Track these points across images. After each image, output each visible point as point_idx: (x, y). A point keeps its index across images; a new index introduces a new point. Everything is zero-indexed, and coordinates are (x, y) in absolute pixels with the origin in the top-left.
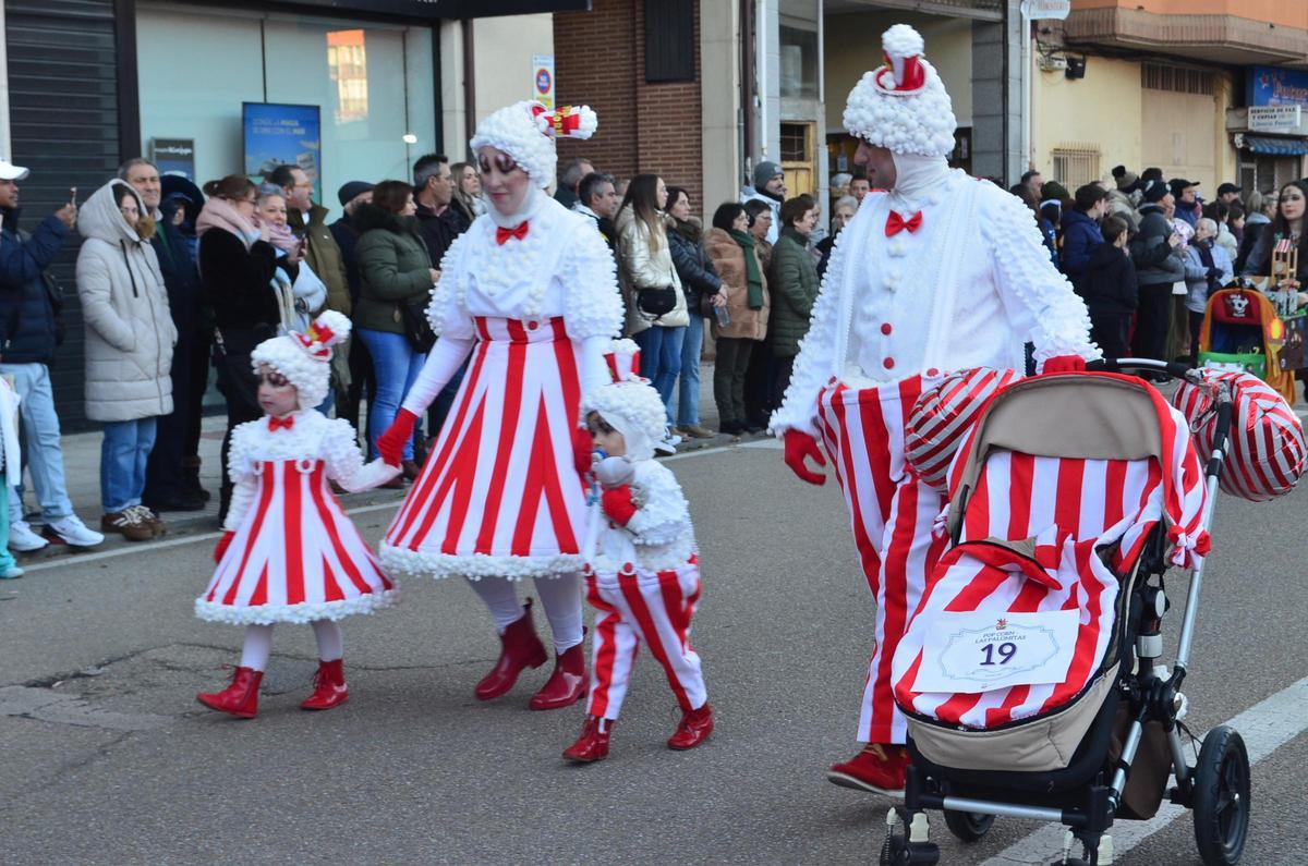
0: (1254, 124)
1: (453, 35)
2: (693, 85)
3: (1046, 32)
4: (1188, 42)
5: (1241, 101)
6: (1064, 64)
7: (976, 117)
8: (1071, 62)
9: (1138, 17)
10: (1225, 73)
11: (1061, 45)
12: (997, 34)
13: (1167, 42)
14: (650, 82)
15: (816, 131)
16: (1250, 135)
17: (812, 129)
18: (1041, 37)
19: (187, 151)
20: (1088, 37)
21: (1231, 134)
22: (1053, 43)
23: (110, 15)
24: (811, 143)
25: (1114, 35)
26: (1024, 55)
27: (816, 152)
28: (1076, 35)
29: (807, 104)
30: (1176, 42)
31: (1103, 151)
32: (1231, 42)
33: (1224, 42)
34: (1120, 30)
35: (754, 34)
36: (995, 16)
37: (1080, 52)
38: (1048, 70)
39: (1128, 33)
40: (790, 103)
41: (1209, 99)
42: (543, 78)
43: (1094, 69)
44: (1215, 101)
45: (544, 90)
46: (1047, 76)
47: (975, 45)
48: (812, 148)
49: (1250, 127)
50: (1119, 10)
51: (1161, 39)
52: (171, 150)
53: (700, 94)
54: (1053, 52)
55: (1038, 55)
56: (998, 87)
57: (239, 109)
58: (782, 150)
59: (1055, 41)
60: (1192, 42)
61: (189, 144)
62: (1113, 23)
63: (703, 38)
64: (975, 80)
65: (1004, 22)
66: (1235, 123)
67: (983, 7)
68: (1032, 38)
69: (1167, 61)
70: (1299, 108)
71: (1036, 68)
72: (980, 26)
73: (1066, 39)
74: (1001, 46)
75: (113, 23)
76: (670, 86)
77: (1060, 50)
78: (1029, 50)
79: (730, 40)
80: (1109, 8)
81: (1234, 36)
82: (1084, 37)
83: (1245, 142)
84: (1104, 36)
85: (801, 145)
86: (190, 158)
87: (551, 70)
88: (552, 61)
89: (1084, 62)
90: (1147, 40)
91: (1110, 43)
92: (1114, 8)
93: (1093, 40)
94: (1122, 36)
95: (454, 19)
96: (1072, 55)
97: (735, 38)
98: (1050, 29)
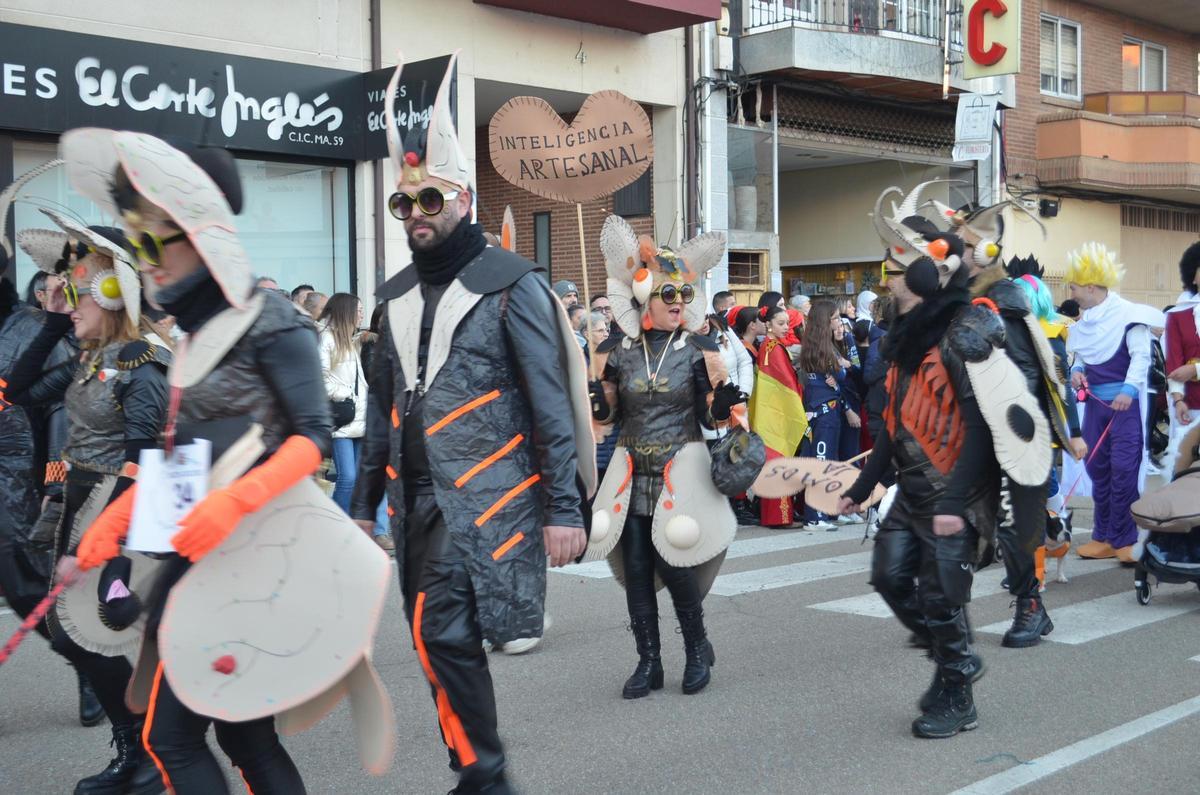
1: (365, 172)
2: (649, 219)
3: (1017, 177)
4: (1152, 185)
6: (1036, 204)
8: (1044, 203)
9: (1105, 165)
11: (1035, 188)
12: (968, 178)
13: (1134, 186)
15: (769, 259)
17: (765, 257)
18: (1009, 181)
20: (1057, 182)
22: (1025, 187)
24: (765, 268)
25: (1079, 179)
27: (770, 277)
28: (1047, 180)
29: (761, 236)
30: (1142, 186)
32: (1192, 186)
33: (1185, 186)
34: (1084, 175)
37: (1055, 195)
39: (1094, 178)
40: (737, 234)
43: (1070, 213)
46: (1019, 214)
48: (765, 273)
50: (1083, 159)
51: (1128, 183)
53: (653, 227)
54: (1024, 194)
58: (729, 274)
59: (1027, 185)
60: (1156, 186)
62: (1077, 169)
63: (655, 180)
65: (975, 169)
68: (1001, 182)
69: (1148, 203)
72: (955, 172)
73: (1039, 183)
74: (972, 189)
77: (1033, 192)
78: (998, 193)
79: (676, 180)
80: (1074, 156)
81: (1194, 181)
82: (1053, 182)
84: (1070, 180)
85: (756, 270)
89: (1056, 203)
90: (1113, 184)
91: (1074, 185)
92: (1079, 156)
93: (1060, 184)
94: (1086, 180)
95: (366, 160)
96: (1045, 197)
97: (679, 178)
98: (1021, 175)
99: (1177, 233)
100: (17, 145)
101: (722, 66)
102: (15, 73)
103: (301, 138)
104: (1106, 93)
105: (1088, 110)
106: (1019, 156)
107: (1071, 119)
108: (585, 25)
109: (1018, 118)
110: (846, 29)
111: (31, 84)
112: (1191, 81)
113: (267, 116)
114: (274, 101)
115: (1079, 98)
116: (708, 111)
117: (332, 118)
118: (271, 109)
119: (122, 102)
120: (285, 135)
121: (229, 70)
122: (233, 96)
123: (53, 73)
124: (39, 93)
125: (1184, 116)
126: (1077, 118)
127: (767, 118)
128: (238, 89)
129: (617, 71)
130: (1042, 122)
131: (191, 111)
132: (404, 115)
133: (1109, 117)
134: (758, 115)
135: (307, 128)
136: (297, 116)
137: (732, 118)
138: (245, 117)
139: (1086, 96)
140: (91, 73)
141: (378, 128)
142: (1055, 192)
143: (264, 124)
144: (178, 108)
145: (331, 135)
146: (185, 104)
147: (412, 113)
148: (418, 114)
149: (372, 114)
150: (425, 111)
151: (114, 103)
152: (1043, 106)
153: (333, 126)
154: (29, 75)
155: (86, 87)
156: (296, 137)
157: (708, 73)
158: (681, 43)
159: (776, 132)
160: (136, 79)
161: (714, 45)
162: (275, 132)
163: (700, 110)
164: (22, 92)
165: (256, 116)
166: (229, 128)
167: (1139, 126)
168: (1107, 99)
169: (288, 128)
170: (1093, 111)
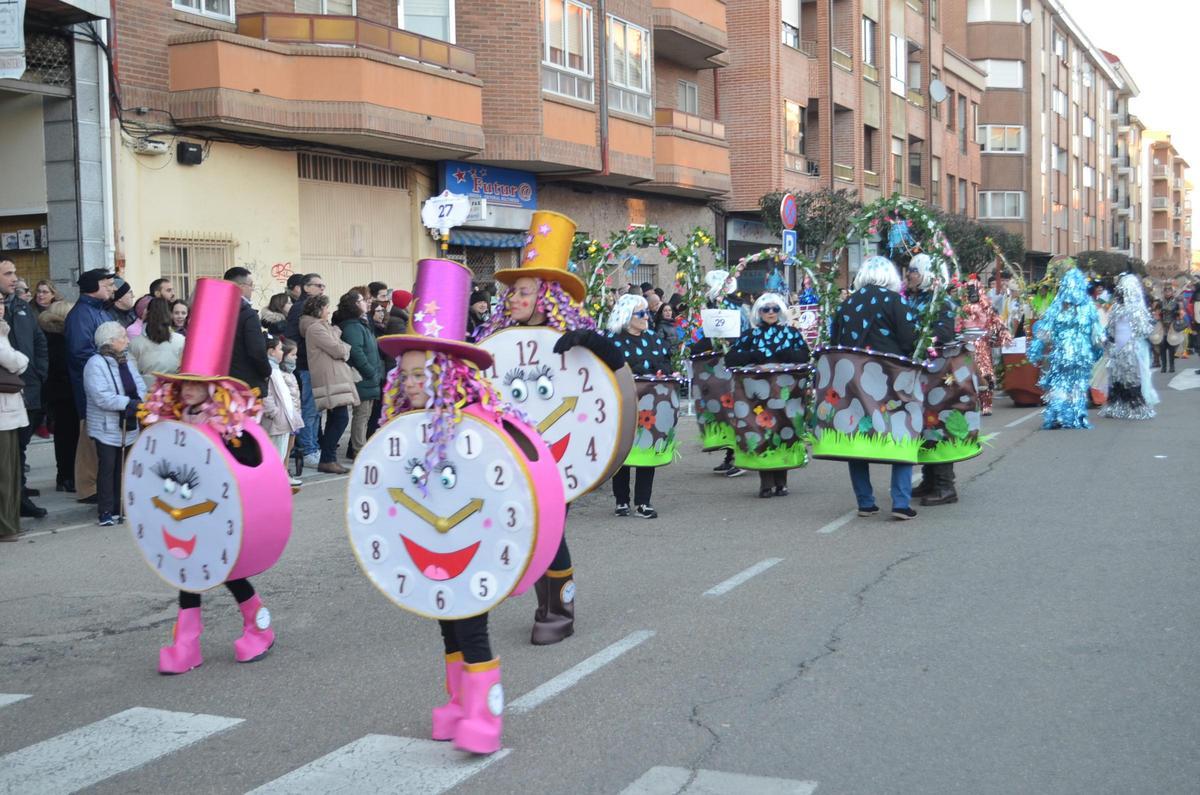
3: (139, 112)
4: (320, 129)
6: (170, 148)
7: (50, 202)
8: (183, 146)
9: (256, 101)
10: (419, 168)
11: (168, 128)
12: (64, 111)
13: (298, 128)
18: (129, 118)
20: (195, 119)
22: (150, 124)
25: (218, 117)
26: (102, 134)
28: (181, 117)
30: (309, 129)
32: (368, 130)
33: (360, 130)
34: (224, 111)
36: (63, 91)
37: (199, 137)
38: (145, 153)
41: (403, 193)
44: (410, 194)
46: (146, 162)
47: (47, 123)
50: (222, 92)
51: (291, 125)
55: (125, 137)
56: (71, 169)
59: (153, 123)
60: (325, 129)
62: (215, 104)
64: (49, 162)
65: (72, 98)
67: (46, 82)
68: (112, 117)
70: (484, 202)
71: (123, 153)
72: (51, 102)
73: (173, 121)
74: (71, 124)
77: (165, 132)
78: (108, 130)
80: (211, 88)
81: (372, 125)
82: (189, 119)
84: (207, 118)
89: (199, 147)
91: (213, 123)
92: (217, 88)
93: (199, 123)
94: (228, 118)
96: (183, 139)
98: (145, 109)
104: (263, 13)
105: (242, 34)
106: (142, 86)
107: (207, 41)
109: (139, 37)
112: (389, 11)
115: (232, 18)
125: (358, 46)
126: (213, 40)
130: (174, 43)
133: (265, 43)
139: (239, 16)
142: (199, 133)
152: (176, 25)
167: (302, 55)
168: (263, 20)
170: (258, 37)
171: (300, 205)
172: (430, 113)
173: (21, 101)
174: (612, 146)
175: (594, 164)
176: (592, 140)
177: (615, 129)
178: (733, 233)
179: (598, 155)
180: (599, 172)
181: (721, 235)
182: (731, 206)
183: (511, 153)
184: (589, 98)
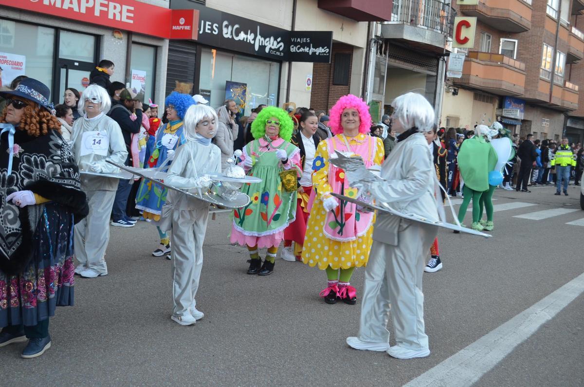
0: (505, 114)
1: (286, 66)
2: (347, 87)
3: (448, 80)
5: (501, 106)
6: (453, 91)
8: (455, 90)
9: (476, 78)
10: (498, 98)
11: (452, 84)
12: (434, 79)
14: (334, 84)
16: (502, 117)
17: (380, 103)
18: (447, 82)
19: (209, 94)
20: (460, 83)
21: (497, 117)
22: (450, 84)
23: (195, 52)
26: (442, 86)
27: (381, 111)
28: (457, 82)
29: (380, 96)
30: (486, 87)
31: (461, 118)
32: (503, 89)
33: (500, 88)
34: (471, 82)
35: (367, 73)
36: (434, 74)
37: (457, 87)
38: (448, 92)
39: (473, 83)
40: (375, 95)
41: (492, 105)
42: (309, 81)
43: (461, 92)
44: (493, 105)
45: (309, 85)
46: (447, 94)
47: (427, 82)
49: (503, 115)
52: (205, 93)
53: (349, 90)
54: (449, 86)
55: (445, 87)
56: (433, 96)
57: (225, 82)
59: (450, 83)
61: (209, 92)
62: (469, 79)
63: (352, 73)
65: (437, 76)
66: (499, 113)
67: (430, 71)
68: (444, 82)
69: (481, 92)
70: (519, 111)
71: (445, 92)
72: (429, 76)
73: (454, 83)
74: (435, 83)
75: (196, 55)
76: (340, 86)
77: (451, 86)
79: (361, 74)
80: (468, 75)
81: (504, 87)
83: (501, 119)
86: (209, 96)
87: (311, 79)
88: (312, 76)
89: (458, 90)
91: (467, 85)
92: (470, 75)
95: (287, 61)
96: (454, 88)
97: (362, 74)
99: (487, 103)
100: (203, 50)
101: (378, 35)
102: (209, 25)
103: (273, 53)
104: (477, 52)
107: (468, 61)
108: (345, 17)
110: (409, 24)
111: (212, 29)
112: (497, 48)
113: (266, 45)
114: (268, 39)
115: (467, 52)
116: (372, 51)
117: (281, 46)
118: (267, 42)
119: (233, 37)
120: (269, 51)
121: (258, 27)
122: (259, 37)
123: (217, 25)
124: (214, 32)
126: (470, 61)
127: (385, 53)
128: (260, 35)
129: (350, 34)
131: (248, 41)
132: (308, 49)
133: (478, 61)
134: (383, 52)
135: (275, 50)
136: (273, 45)
137: (377, 53)
138: (261, 44)
139: (470, 52)
140: (227, 26)
141: (295, 51)
143: (265, 47)
144: (245, 40)
145: (280, 52)
146: (247, 39)
147: (312, 48)
148: (314, 49)
149: (293, 46)
150: (318, 49)
151: (230, 37)
153: (281, 49)
154: (212, 26)
155: (225, 30)
156: (272, 52)
157: (374, 37)
158: (367, 25)
159: (387, 59)
160: (237, 28)
161: (377, 28)
162: (267, 50)
163: (370, 50)
164: (209, 32)
165: (263, 44)
166: (257, 48)
167: (487, 65)
168: (477, 55)
169: (271, 49)
170: (475, 58)
171: (473, 108)
172: (515, 84)
173: (419, 75)
174: (553, 95)
175: (547, 100)
176: (548, 93)
177: (555, 88)
178: (569, 124)
179: (549, 97)
180: (547, 102)
181: (565, 124)
182: (571, 114)
183: (528, 96)
184: (549, 78)
